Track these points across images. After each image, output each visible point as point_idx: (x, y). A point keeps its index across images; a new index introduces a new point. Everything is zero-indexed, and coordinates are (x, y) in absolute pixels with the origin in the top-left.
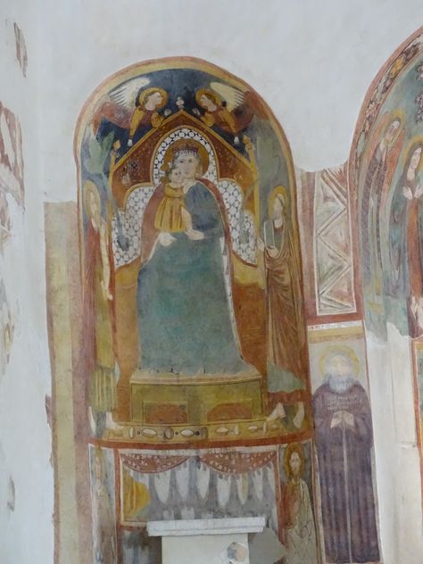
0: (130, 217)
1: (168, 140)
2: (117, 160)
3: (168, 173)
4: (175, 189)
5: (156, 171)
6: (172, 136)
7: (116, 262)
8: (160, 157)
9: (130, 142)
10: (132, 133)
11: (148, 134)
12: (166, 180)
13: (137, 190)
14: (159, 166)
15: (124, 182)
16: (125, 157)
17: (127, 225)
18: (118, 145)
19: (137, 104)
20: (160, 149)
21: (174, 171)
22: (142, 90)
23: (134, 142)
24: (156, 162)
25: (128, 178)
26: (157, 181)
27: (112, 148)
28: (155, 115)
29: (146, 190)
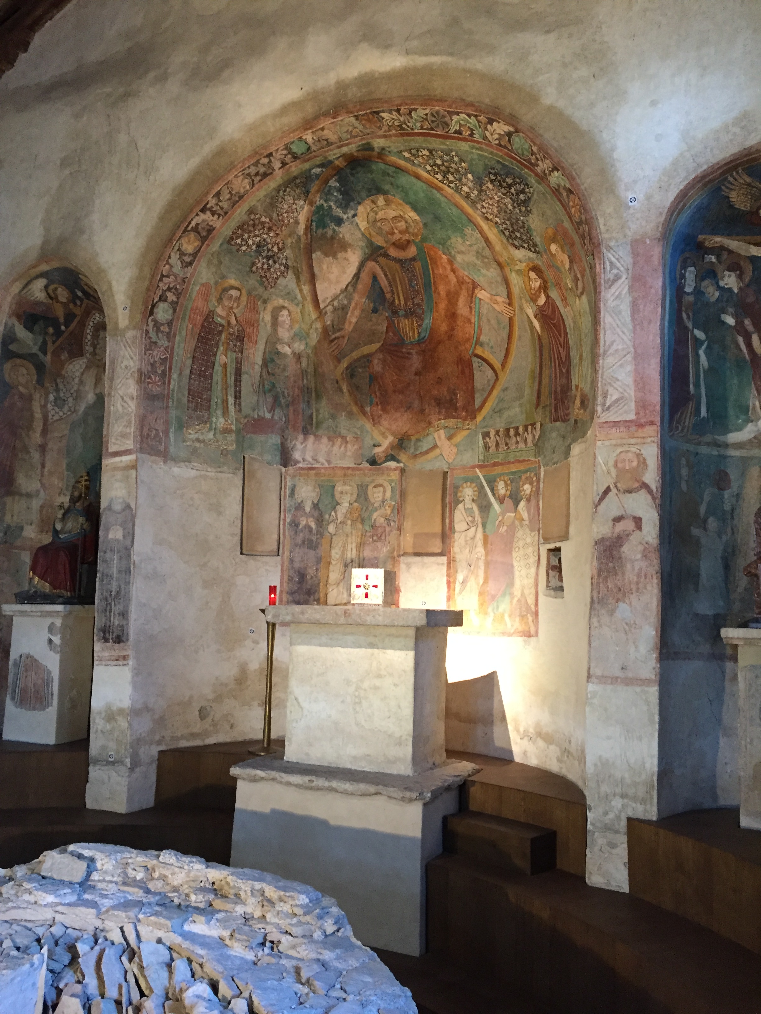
0: (68, 383)
1: (91, 323)
2: (54, 342)
3: (95, 348)
4: (99, 360)
5: (87, 348)
6: (92, 320)
7: (50, 417)
8: (89, 337)
9: (63, 328)
10: (62, 320)
11: (76, 321)
12: (94, 354)
13: (74, 363)
14: (89, 343)
15: (63, 358)
16: (60, 340)
17: (64, 390)
18: (51, 330)
19: (51, 298)
20: (88, 331)
21: (98, 346)
22: (46, 287)
23: (67, 327)
24: (87, 341)
25: (67, 355)
26: (88, 355)
27: (46, 333)
28: (71, 306)
29: (81, 362)
